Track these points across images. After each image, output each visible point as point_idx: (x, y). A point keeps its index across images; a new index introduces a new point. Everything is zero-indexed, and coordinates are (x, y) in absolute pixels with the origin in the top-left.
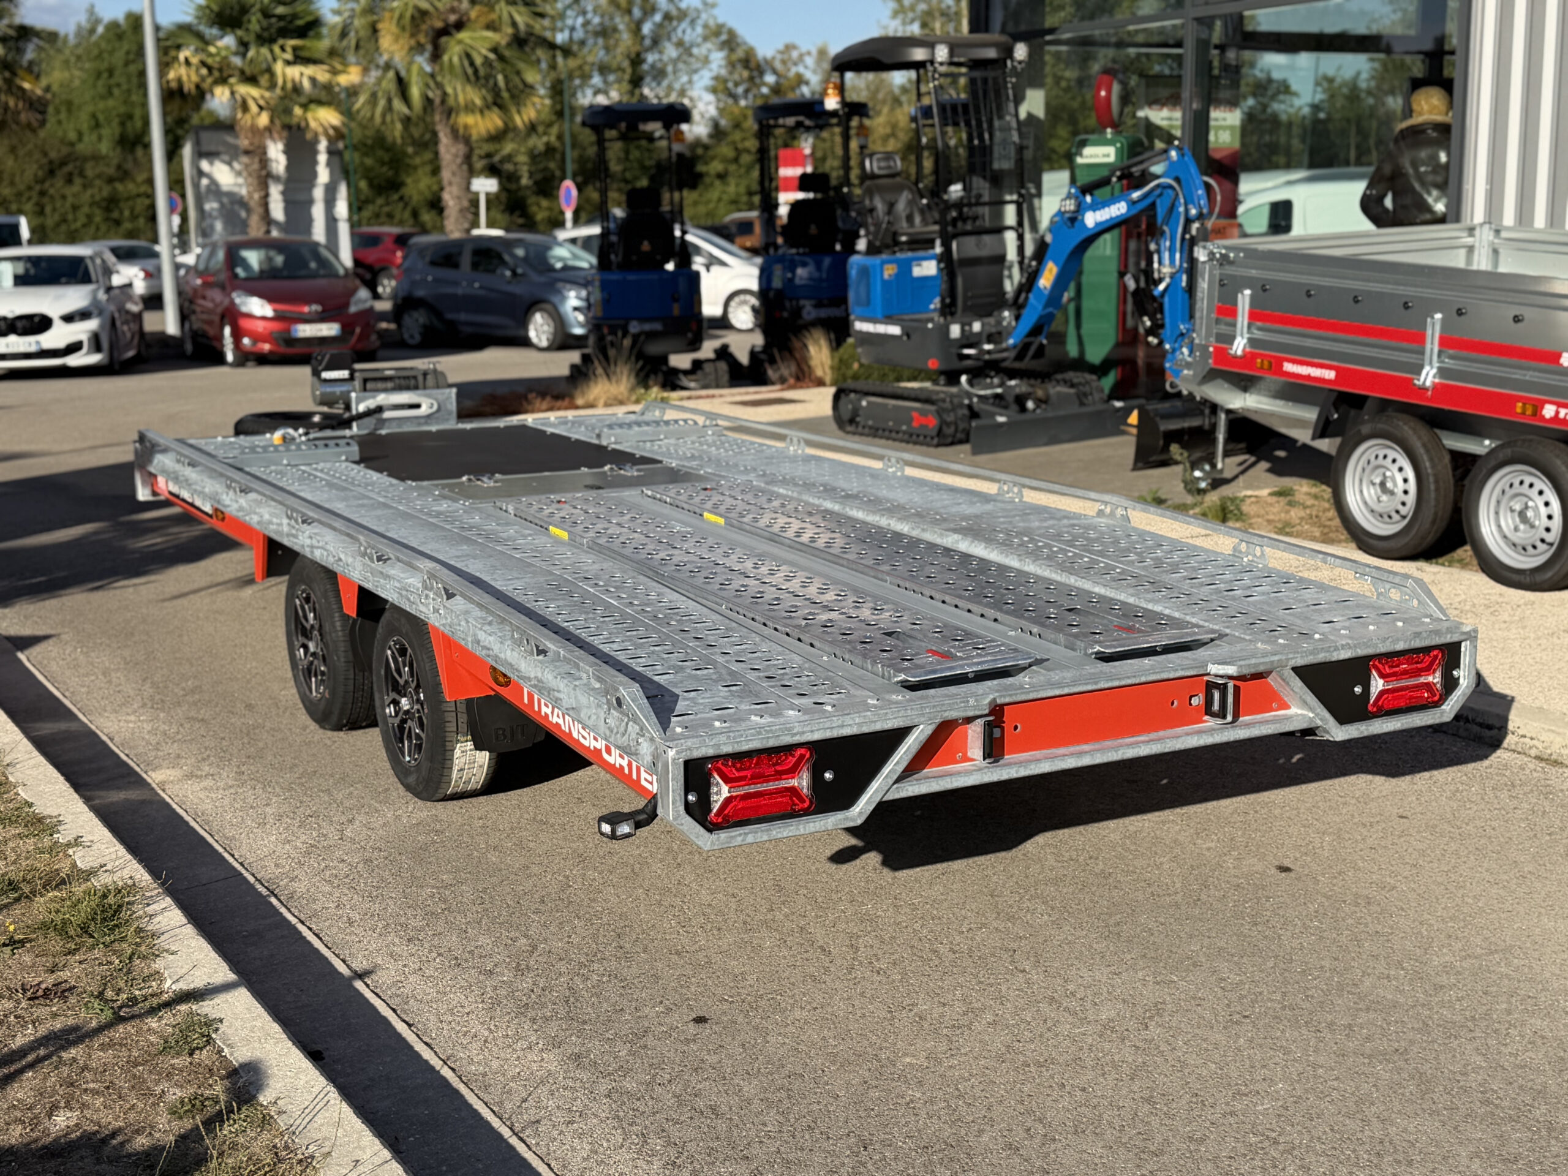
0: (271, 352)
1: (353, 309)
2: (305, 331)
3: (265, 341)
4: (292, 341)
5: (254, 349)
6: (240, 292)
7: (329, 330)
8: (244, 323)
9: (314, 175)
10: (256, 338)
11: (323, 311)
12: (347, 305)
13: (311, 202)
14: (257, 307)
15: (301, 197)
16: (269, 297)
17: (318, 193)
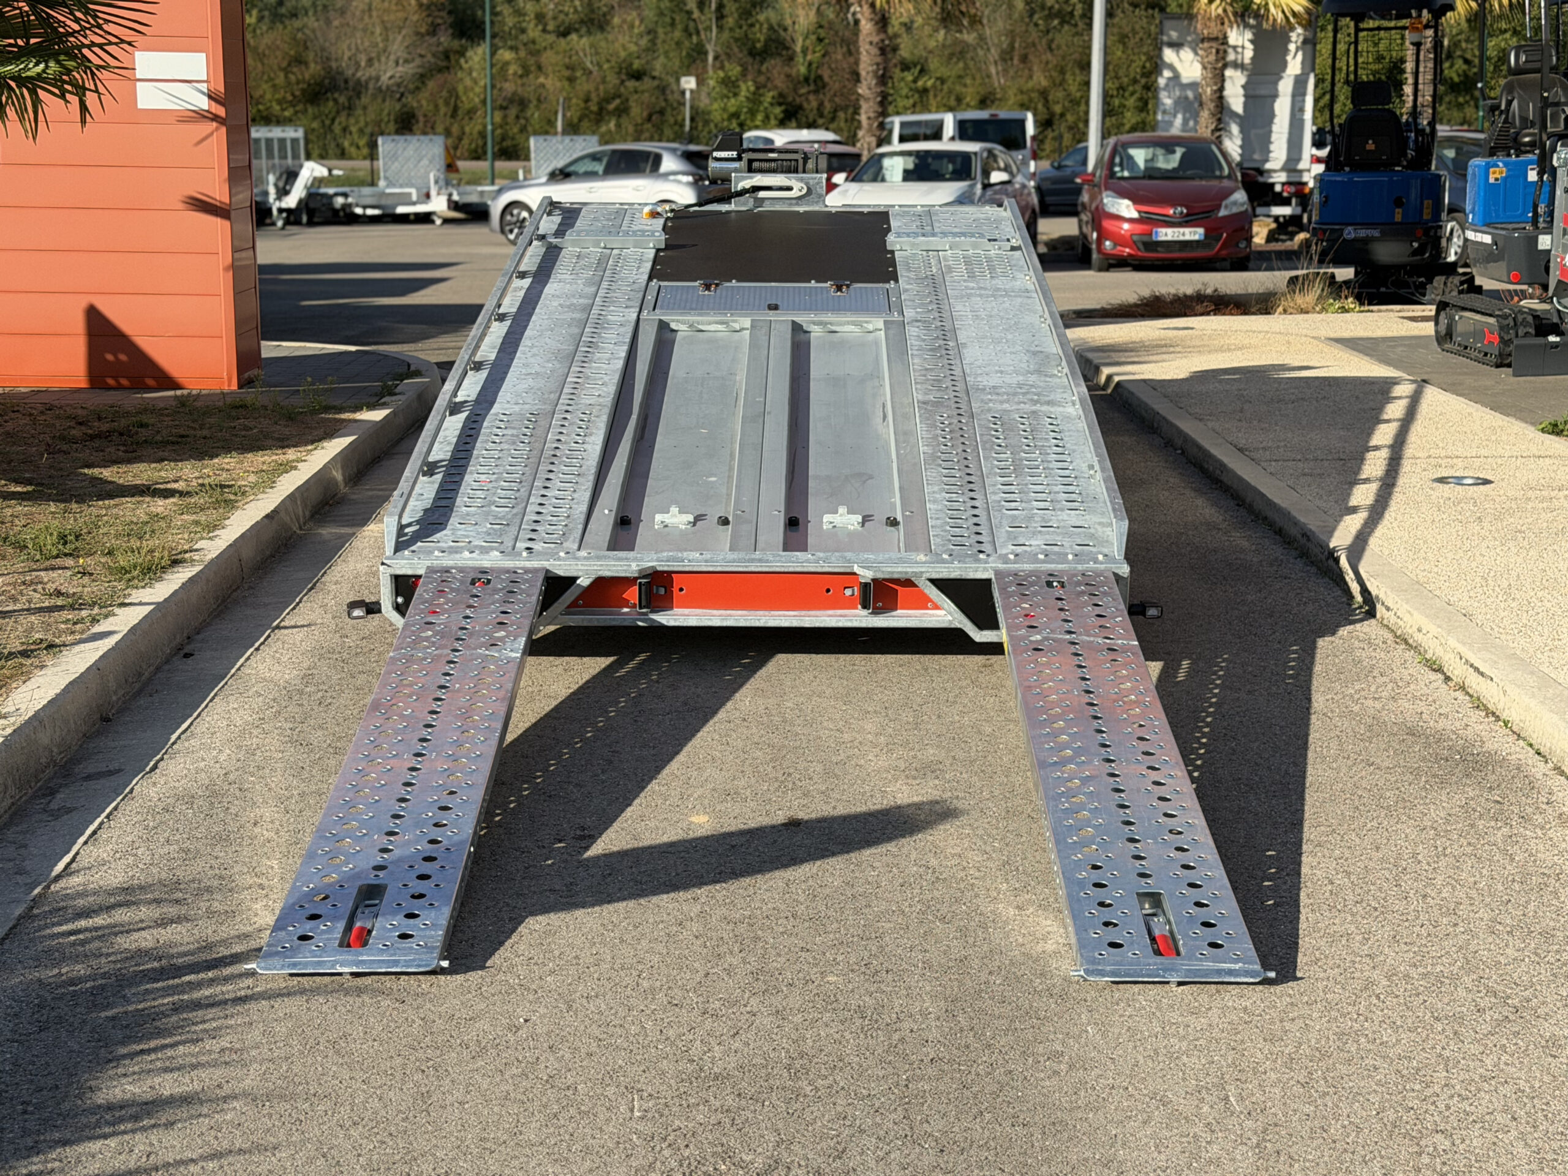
0: (1130, 255)
1: (1223, 213)
2: (1167, 234)
3: (1125, 247)
4: (1153, 245)
5: (1114, 252)
6: (1109, 193)
7: (1193, 234)
8: (1107, 224)
9: (1284, 65)
10: (1119, 240)
11: (1188, 215)
12: (1218, 207)
13: (1275, 96)
14: (1126, 208)
15: (1263, 91)
16: (1136, 199)
17: (1285, 86)
